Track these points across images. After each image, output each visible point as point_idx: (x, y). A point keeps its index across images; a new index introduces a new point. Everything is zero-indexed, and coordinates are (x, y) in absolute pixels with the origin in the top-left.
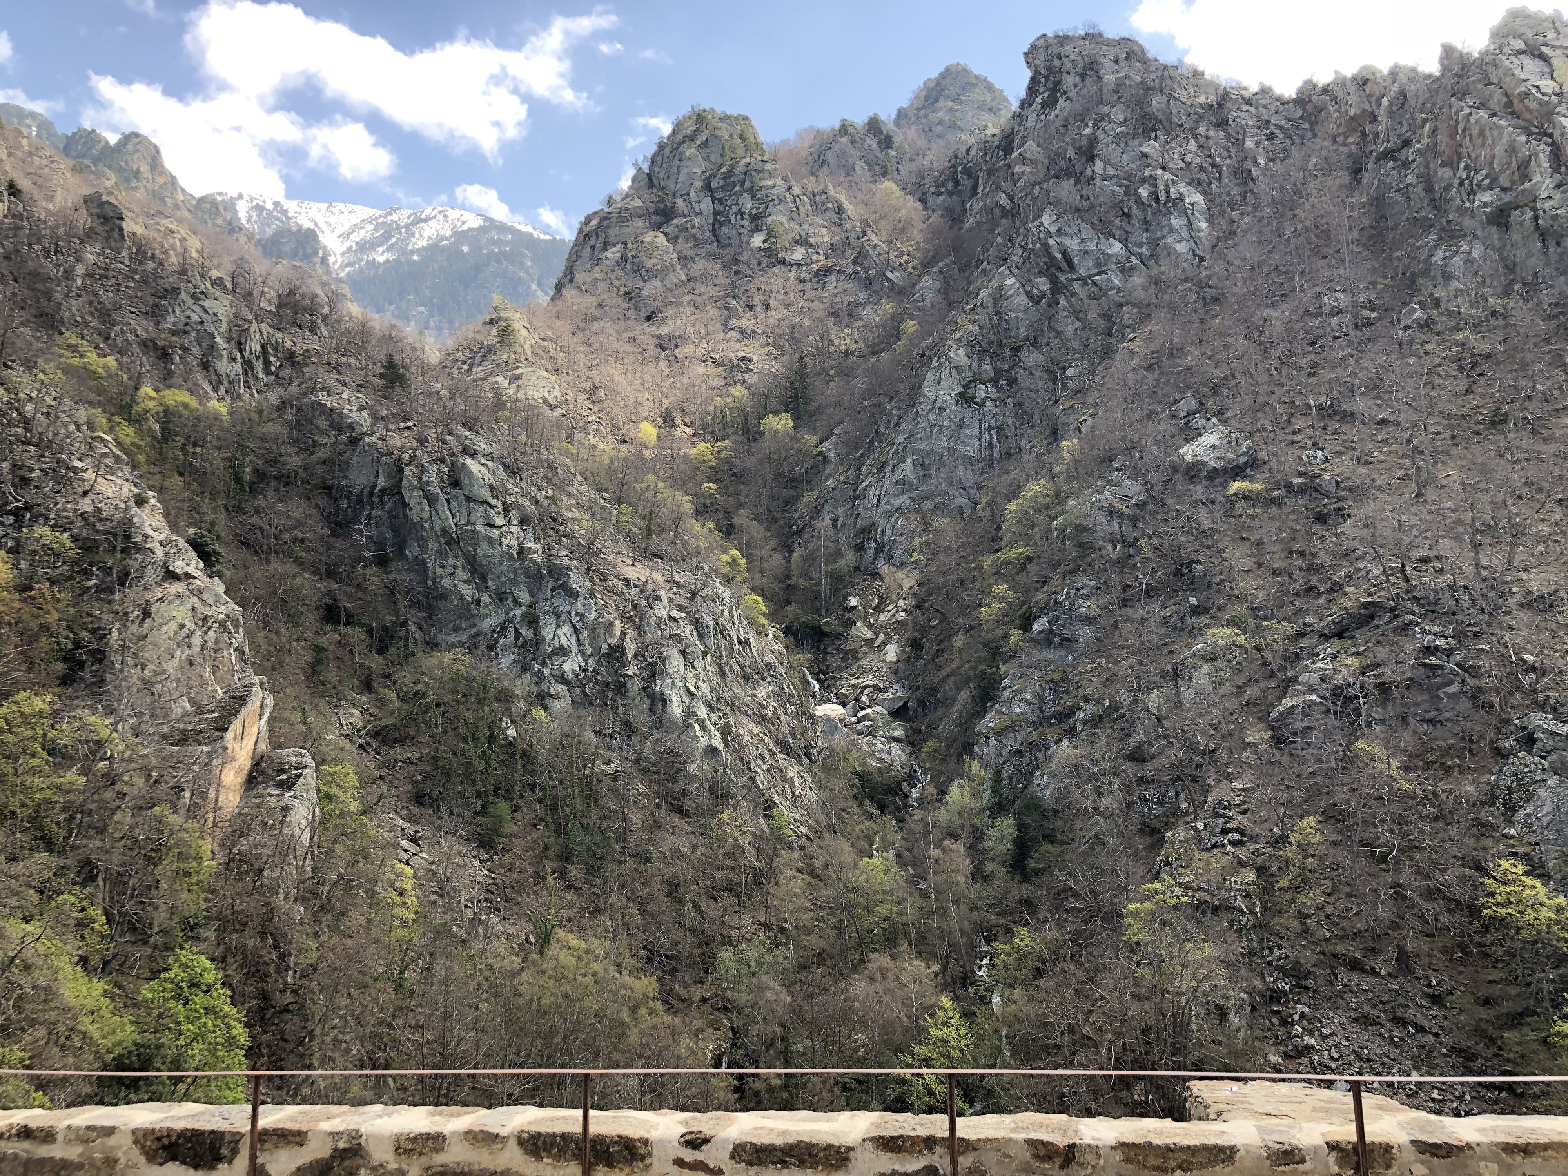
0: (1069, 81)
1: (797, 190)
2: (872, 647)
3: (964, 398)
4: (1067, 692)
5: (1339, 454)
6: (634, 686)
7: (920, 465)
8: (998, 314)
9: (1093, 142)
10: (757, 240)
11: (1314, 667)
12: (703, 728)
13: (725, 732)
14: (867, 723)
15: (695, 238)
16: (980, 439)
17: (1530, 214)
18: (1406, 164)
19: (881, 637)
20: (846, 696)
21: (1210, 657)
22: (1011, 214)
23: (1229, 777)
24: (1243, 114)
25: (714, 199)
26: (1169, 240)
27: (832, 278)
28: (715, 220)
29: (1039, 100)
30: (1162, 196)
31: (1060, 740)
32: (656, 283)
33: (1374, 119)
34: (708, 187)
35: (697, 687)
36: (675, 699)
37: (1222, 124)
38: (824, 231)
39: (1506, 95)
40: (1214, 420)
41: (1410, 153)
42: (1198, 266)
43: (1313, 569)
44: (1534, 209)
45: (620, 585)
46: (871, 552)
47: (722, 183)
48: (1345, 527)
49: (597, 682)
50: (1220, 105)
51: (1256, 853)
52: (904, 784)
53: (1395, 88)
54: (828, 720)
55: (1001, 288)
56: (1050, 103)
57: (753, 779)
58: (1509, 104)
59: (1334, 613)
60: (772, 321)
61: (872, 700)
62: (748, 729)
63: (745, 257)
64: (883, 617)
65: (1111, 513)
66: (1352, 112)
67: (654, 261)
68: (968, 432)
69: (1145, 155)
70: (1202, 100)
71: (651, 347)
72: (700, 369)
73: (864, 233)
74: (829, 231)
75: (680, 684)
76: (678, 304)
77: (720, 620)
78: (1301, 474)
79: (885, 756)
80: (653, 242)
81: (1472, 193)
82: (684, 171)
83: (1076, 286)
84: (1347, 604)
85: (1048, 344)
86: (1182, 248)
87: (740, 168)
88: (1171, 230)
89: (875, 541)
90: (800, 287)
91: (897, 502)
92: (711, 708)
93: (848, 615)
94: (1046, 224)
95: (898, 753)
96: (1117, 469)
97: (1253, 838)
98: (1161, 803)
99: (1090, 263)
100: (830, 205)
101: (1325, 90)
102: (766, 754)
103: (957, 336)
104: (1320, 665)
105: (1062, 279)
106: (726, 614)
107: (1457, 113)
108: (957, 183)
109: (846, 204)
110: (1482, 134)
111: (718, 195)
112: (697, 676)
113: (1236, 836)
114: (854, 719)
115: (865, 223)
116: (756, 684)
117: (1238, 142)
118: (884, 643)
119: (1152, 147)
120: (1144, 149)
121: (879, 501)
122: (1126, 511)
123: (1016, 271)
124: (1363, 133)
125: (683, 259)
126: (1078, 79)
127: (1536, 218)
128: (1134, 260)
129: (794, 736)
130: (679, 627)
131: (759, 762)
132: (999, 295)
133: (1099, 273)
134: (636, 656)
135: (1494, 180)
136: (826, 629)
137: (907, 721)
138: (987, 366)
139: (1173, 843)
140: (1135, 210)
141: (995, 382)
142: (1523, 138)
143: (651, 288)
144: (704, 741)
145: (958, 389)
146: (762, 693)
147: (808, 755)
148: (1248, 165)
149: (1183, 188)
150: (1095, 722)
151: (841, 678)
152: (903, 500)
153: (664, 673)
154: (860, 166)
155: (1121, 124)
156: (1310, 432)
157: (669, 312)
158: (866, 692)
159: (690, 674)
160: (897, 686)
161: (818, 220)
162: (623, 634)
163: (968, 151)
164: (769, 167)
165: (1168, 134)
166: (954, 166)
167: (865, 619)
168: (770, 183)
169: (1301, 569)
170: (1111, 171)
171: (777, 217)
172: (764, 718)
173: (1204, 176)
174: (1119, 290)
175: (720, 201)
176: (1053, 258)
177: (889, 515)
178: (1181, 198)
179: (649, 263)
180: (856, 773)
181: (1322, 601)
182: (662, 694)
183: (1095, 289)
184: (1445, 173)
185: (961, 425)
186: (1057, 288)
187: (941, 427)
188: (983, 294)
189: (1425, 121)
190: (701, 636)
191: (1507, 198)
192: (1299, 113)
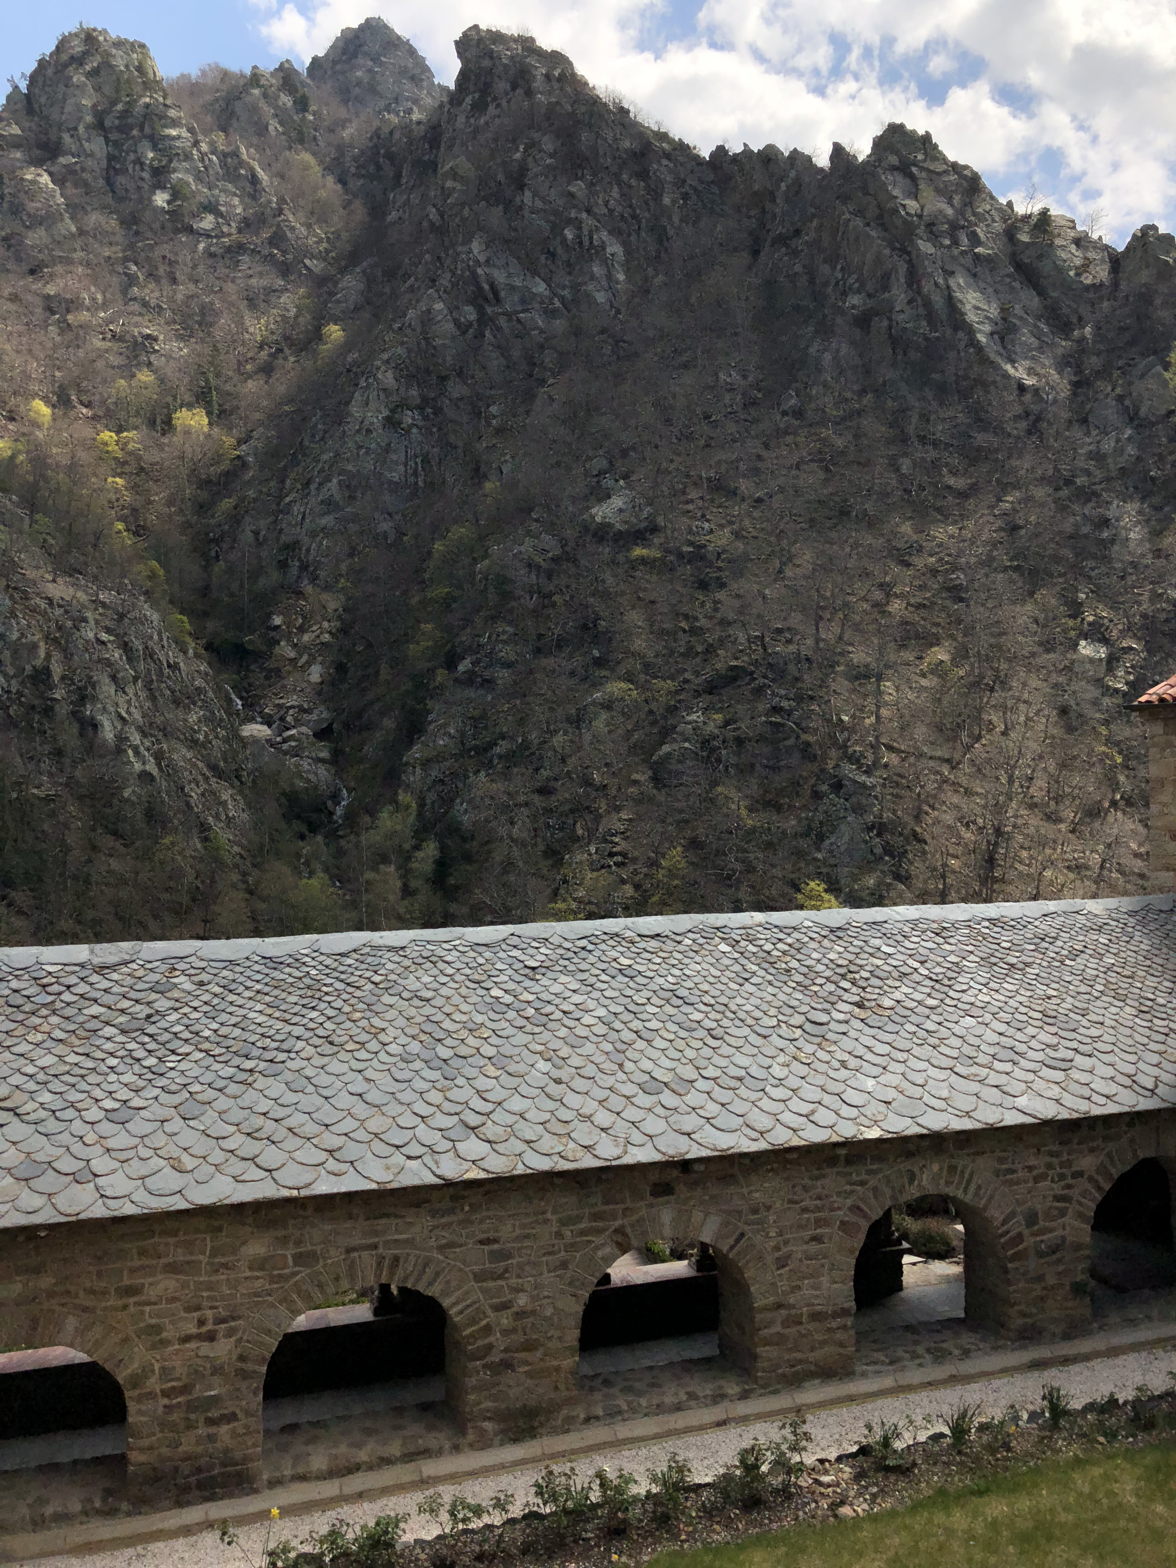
0: (501, 86)
1: (204, 147)
2: (295, 666)
3: (391, 422)
4: (486, 728)
5: (722, 526)
6: (63, 710)
7: (345, 486)
8: (426, 339)
9: (523, 169)
10: (161, 199)
11: (689, 718)
12: (137, 753)
13: (159, 757)
14: (293, 744)
15: (86, 184)
16: (406, 465)
17: (885, 323)
18: (795, 253)
19: (305, 658)
20: (270, 716)
21: (608, 706)
22: (439, 230)
23: (618, 809)
24: (663, 169)
25: (107, 140)
26: (590, 287)
27: (245, 258)
28: (109, 166)
29: (469, 100)
30: (586, 243)
31: (478, 771)
32: (41, 232)
33: (773, 200)
34: (99, 125)
35: (128, 712)
36: (107, 724)
37: (643, 175)
38: (236, 201)
39: (879, 207)
40: (622, 482)
41: (798, 243)
42: (615, 317)
43: (695, 631)
44: (890, 319)
45: (43, 605)
46: (294, 571)
47: (117, 122)
48: (721, 595)
49: (21, 704)
50: (643, 155)
51: (635, 872)
52: (329, 803)
53: (793, 174)
54: (255, 741)
55: (429, 311)
56: (479, 107)
57: (188, 804)
58: (880, 217)
59: (707, 673)
60: (179, 297)
61: (296, 720)
62: (181, 755)
63: (148, 216)
64: (306, 638)
65: (529, 566)
66: (756, 187)
67: (39, 205)
68: (394, 457)
69: (572, 195)
70: (627, 144)
71: (38, 310)
72: (98, 343)
73: (280, 212)
74: (242, 202)
75: (112, 709)
76: (69, 261)
77: (150, 643)
78: (691, 543)
79: (311, 777)
80: (34, 182)
81: (844, 294)
82: (71, 101)
83: (502, 321)
84: (718, 666)
85: (473, 377)
86: (601, 297)
87: (138, 110)
88: (592, 277)
89: (300, 560)
90: (210, 262)
91: (324, 521)
92: (144, 734)
93: (272, 634)
94: (476, 251)
95: (323, 773)
96: (537, 520)
97: (634, 860)
98: (561, 829)
99: (516, 298)
100: (243, 172)
101: (736, 159)
102: (200, 777)
103: (385, 356)
104: (694, 717)
105: (489, 310)
106: (156, 637)
107: (839, 216)
108: (379, 168)
109: (261, 173)
110: (857, 240)
111: (114, 136)
112: (129, 702)
113: (619, 859)
114: (279, 739)
115: (282, 200)
116: (187, 709)
117: (657, 195)
118: (309, 664)
119: (578, 188)
120: (572, 189)
121: (303, 518)
122: (542, 563)
123: (445, 296)
124: (763, 209)
125: (75, 209)
126: (508, 87)
127: (890, 328)
128: (558, 304)
129: (225, 761)
130: (107, 650)
131: (193, 785)
132: (427, 319)
133: (523, 311)
134: (63, 678)
135: (863, 285)
136: (250, 647)
137: (330, 741)
138: (414, 392)
139: (570, 864)
140: (560, 251)
141: (421, 408)
142: (887, 252)
143: (35, 238)
144: (138, 767)
145: (386, 413)
146: (193, 718)
147: (238, 777)
148: (664, 221)
149: (604, 235)
150: (510, 758)
151: (265, 696)
152: (327, 521)
153: (94, 699)
154: (274, 126)
155: (551, 156)
156: (700, 503)
157: (59, 269)
158: (291, 712)
159: (122, 700)
160: (322, 708)
161: (230, 186)
162: (48, 656)
163: (391, 133)
164: (172, 113)
165: (594, 175)
166: (376, 146)
167: (289, 640)
168: (174, 132)
169: (684, 631)
170: (539, 204)
171: (180, 175)
172: (195, 742)
173: (624, 227)
174: (542, 331)
175: (116, 144)
176: (480, 288)
177: (313, 534)
178: (604, 248)
179: (31, 206)
180: (284, 794)
181: (698, 660)
182: (93, 718)
183: (519, 326)
184: (825, 269)
185: (387, 449)
186: (483, 319)
187: (368, 449)
188: (411, 313)
189: (814, 216)
190: (130, 660)
191: (870, 303)
192: (711, 177)
